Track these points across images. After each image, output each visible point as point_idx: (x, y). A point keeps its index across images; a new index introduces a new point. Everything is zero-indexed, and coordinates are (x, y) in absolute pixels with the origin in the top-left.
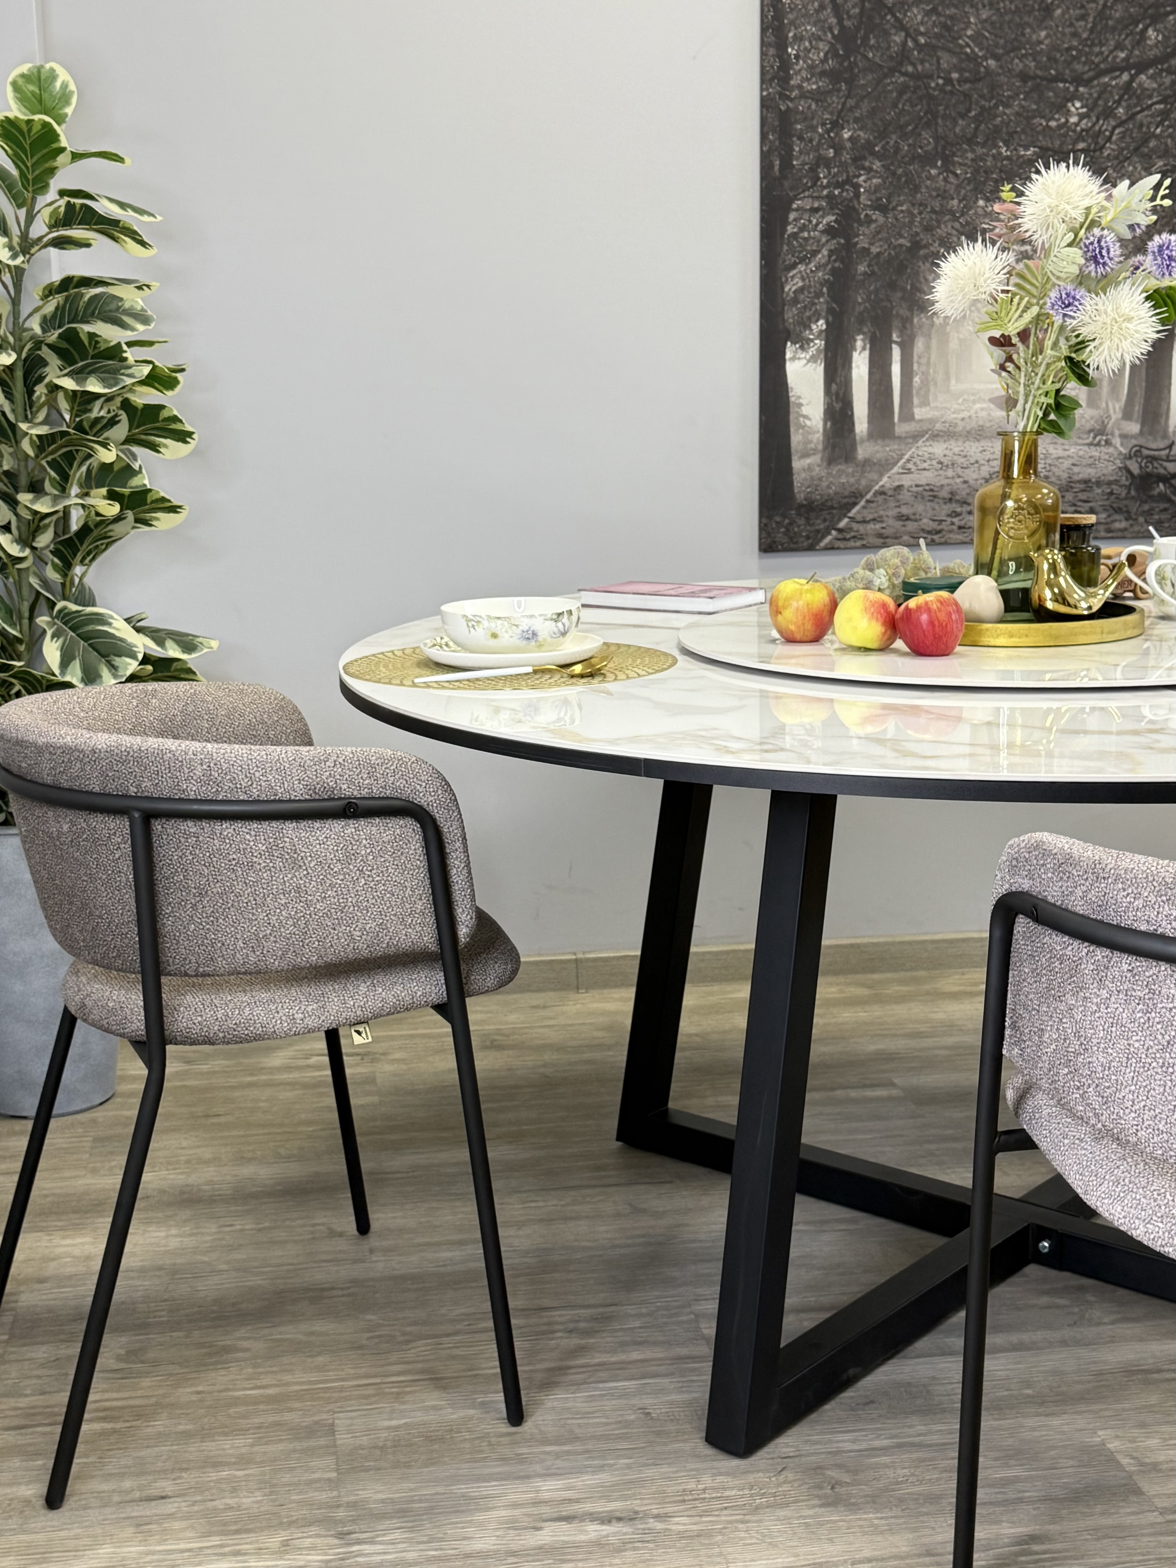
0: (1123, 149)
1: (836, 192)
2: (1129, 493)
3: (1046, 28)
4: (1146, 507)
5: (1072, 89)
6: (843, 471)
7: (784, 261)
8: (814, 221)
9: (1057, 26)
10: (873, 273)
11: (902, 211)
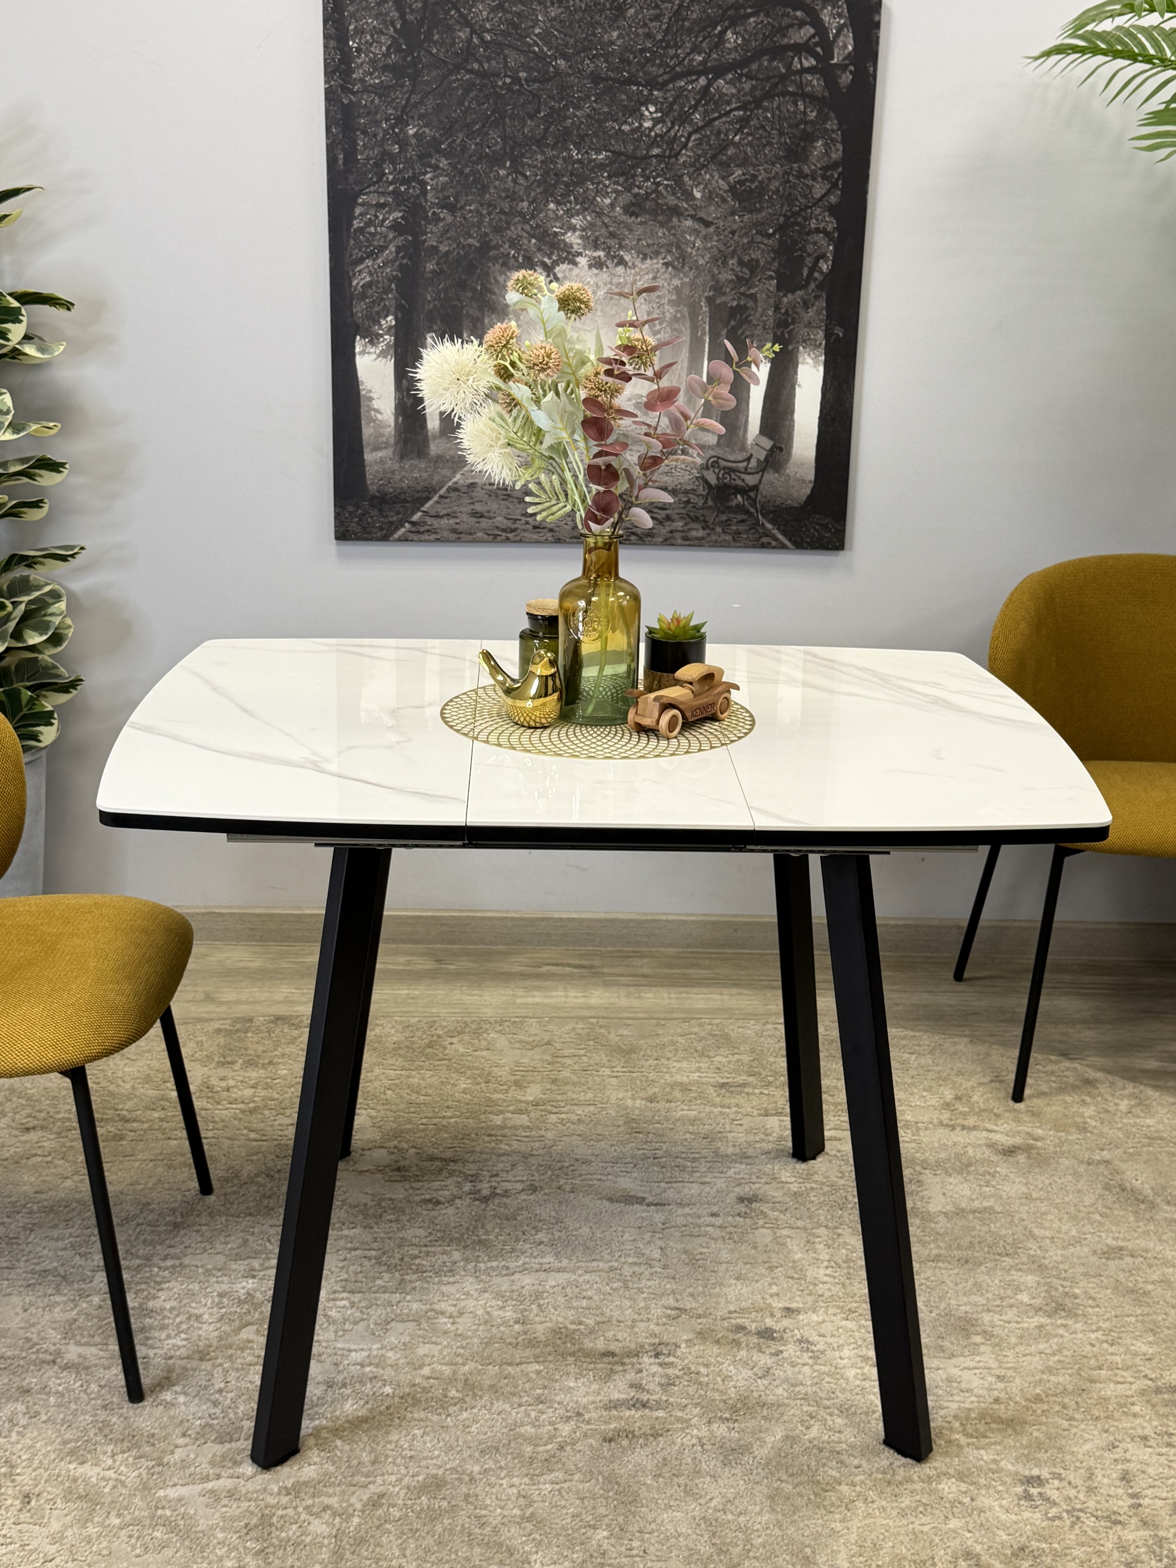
0: (699, 156)
1: (403, 189)
2: (705, 502)
3: (618, 28)
4: (724, 517)
5: (645, 93)
6: (416, 466)
7: (351, 256)
8: (381, 217)
9: (630, 26)
10: (442, 271)
11: (470, 211)
